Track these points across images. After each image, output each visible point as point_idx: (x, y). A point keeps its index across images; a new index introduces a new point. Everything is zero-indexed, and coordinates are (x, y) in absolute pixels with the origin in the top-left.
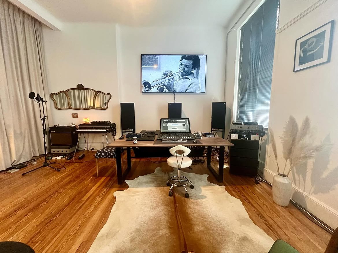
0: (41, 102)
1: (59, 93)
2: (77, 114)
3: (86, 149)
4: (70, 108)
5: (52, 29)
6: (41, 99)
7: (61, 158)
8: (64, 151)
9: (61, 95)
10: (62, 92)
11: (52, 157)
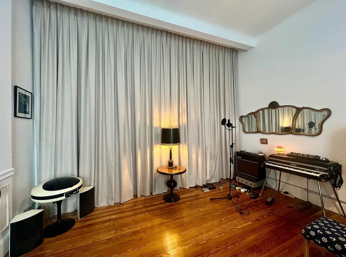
0: (231, 128)
1: (248, 116)
2: (267, 139)
3: (277, 189)
4: (258, 132)
5: (246, 50)
6: (231, 125)
7: (245, 192)
8: (249, 183)
9: (249, 117)
10: (250, 114)
11: (237, 186)
